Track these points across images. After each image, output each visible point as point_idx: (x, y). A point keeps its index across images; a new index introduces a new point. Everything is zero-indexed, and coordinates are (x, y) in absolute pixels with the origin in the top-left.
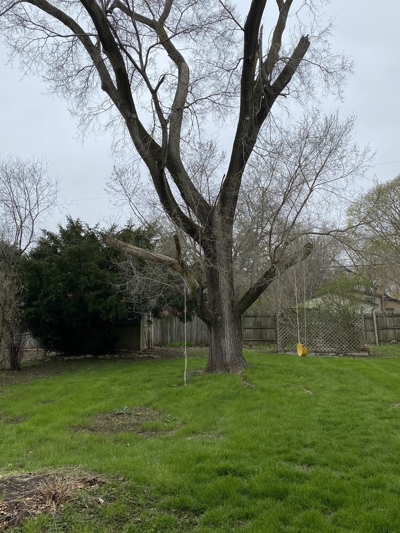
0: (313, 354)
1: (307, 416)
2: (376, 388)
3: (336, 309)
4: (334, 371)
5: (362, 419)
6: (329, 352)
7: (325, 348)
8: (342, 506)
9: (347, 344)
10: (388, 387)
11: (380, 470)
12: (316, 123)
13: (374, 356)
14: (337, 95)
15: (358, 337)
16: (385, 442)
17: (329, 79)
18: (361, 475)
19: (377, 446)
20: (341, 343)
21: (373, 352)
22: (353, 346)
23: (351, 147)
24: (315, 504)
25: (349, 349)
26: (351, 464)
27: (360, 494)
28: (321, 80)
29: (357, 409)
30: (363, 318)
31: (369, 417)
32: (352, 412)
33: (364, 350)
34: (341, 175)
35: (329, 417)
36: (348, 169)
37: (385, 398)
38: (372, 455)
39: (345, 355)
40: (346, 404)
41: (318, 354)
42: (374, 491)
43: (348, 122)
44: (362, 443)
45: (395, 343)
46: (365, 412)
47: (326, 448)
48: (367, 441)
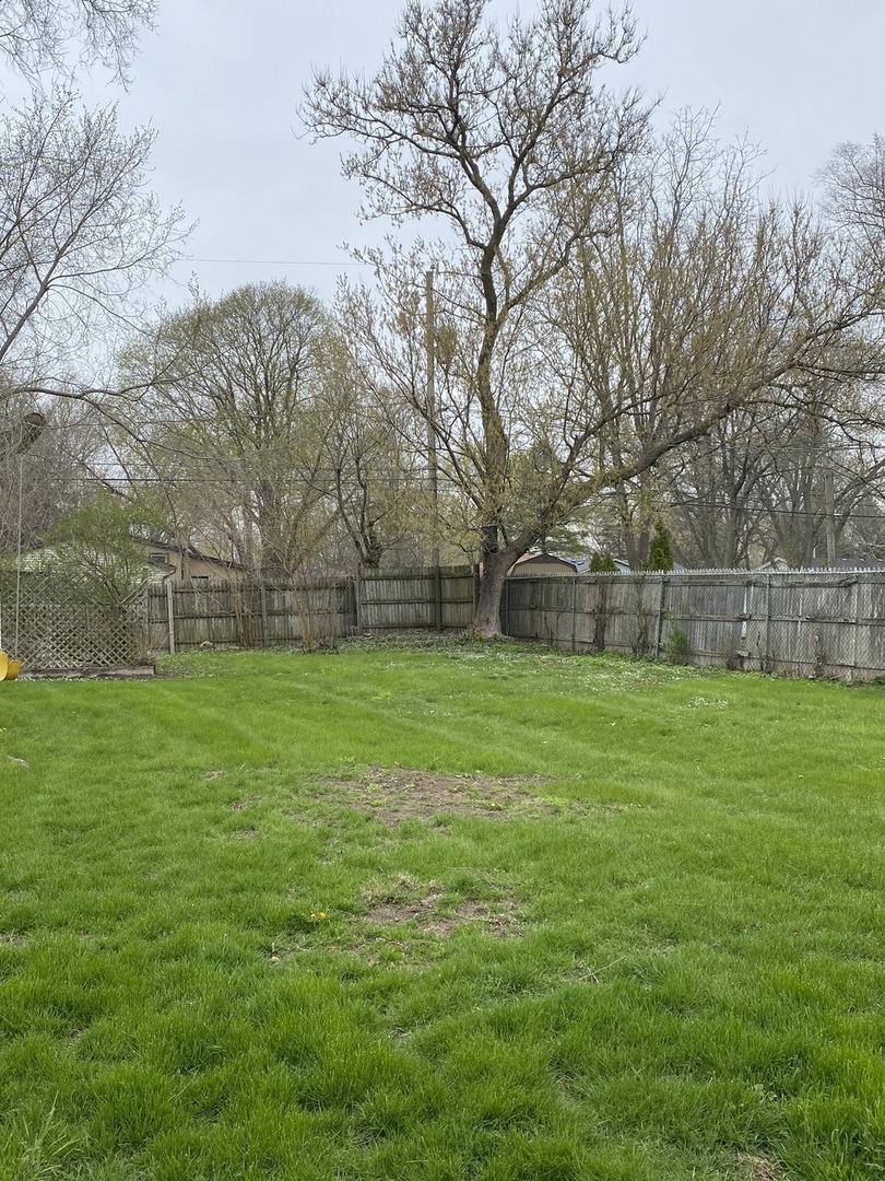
0: (30, 675)
1: (16, 817)
2: (172, 742)
3: (87, 574)
4: (78, 712)
5: (144, 811)
6: (67, 671)
7: (58, 663)
8: (101, 1012)
9: (107, 651)
10: (196, 738)
11: (184, 917)
12: (62, 125)
13: (165, 675)
14: (113, 72)
15: (132, 635)
16: (193, 854)
17: (98, 25)
18: (142, 934)
19: (176, 866)
20: (95, 650)
21: (164, 667)
22: (120, 655)
23: (140, 201)
24: (37, 1019)
25: (112, 662)
26: (122, 913)
27: (141, 977)
28: (78, 22)
29: (132, 791)
30: (146, 594)
31: (157, 806)
32: (120, 797)
33: (144, 663)
34: (117, 261)
35: (68, 813)
36: (133, 251)
37: (193, 761)
38: (166, 886)
39: (102, 676)
40: (107, 781)
41: (41, 676)
42: (173, 965)
43: (138, 143)
44: (144, 863)
45: (209, 647)
46: (150, 796)
47: (62, 885)
48: (156, 858)
